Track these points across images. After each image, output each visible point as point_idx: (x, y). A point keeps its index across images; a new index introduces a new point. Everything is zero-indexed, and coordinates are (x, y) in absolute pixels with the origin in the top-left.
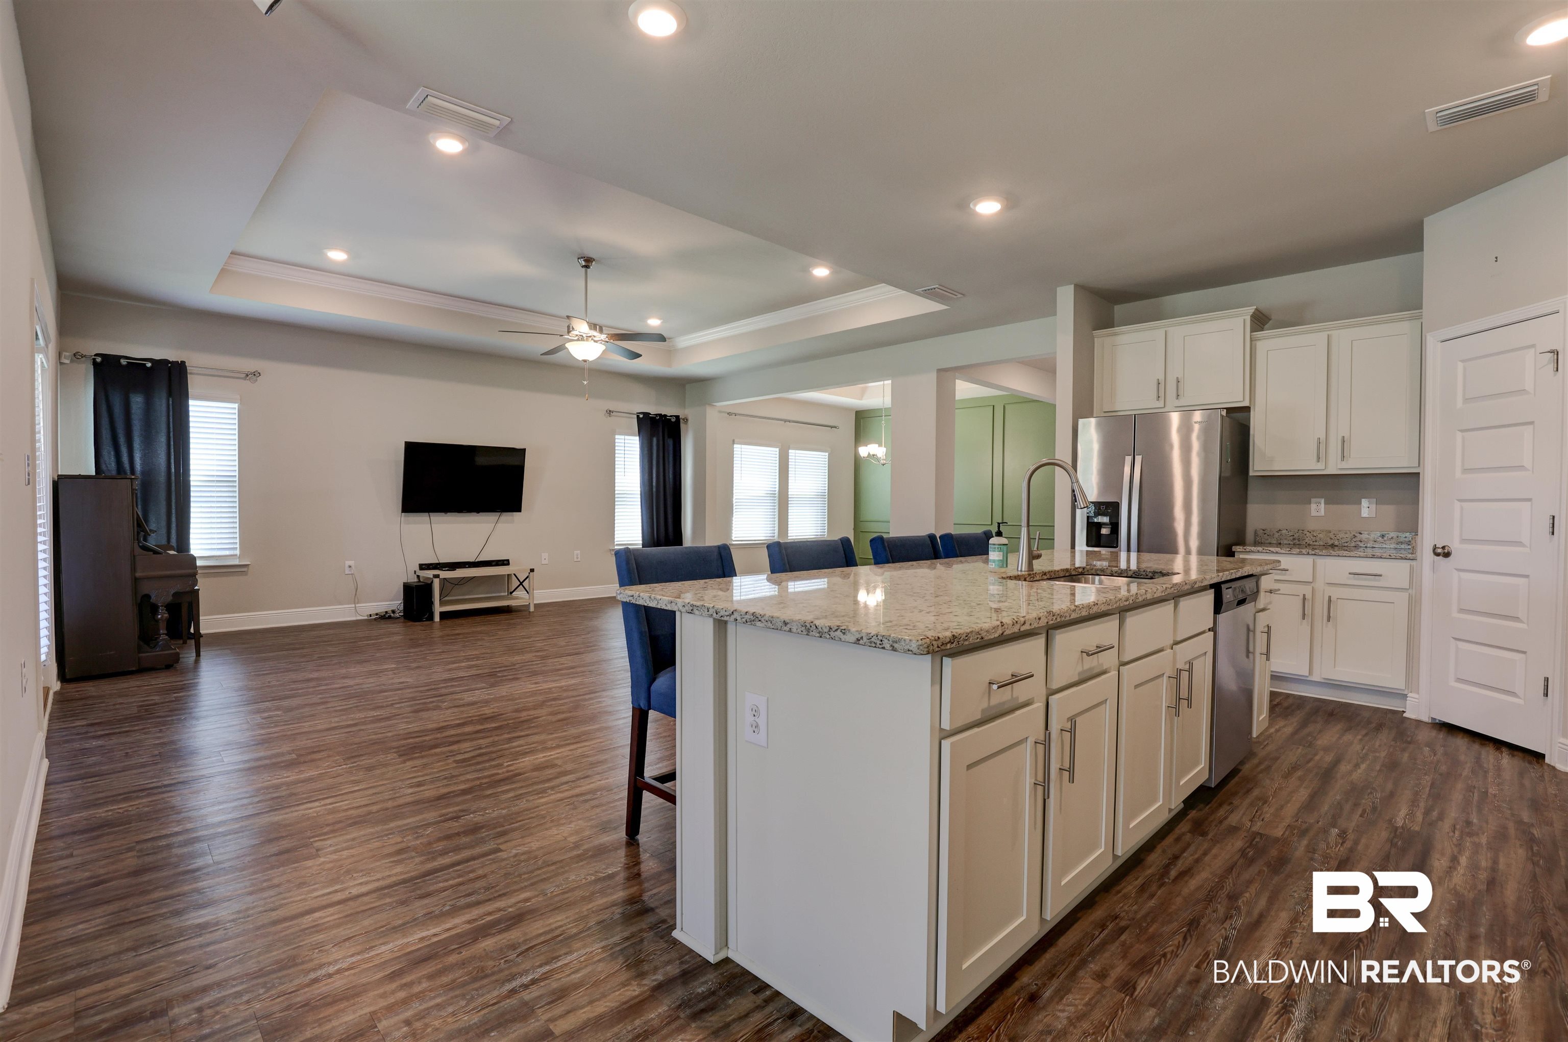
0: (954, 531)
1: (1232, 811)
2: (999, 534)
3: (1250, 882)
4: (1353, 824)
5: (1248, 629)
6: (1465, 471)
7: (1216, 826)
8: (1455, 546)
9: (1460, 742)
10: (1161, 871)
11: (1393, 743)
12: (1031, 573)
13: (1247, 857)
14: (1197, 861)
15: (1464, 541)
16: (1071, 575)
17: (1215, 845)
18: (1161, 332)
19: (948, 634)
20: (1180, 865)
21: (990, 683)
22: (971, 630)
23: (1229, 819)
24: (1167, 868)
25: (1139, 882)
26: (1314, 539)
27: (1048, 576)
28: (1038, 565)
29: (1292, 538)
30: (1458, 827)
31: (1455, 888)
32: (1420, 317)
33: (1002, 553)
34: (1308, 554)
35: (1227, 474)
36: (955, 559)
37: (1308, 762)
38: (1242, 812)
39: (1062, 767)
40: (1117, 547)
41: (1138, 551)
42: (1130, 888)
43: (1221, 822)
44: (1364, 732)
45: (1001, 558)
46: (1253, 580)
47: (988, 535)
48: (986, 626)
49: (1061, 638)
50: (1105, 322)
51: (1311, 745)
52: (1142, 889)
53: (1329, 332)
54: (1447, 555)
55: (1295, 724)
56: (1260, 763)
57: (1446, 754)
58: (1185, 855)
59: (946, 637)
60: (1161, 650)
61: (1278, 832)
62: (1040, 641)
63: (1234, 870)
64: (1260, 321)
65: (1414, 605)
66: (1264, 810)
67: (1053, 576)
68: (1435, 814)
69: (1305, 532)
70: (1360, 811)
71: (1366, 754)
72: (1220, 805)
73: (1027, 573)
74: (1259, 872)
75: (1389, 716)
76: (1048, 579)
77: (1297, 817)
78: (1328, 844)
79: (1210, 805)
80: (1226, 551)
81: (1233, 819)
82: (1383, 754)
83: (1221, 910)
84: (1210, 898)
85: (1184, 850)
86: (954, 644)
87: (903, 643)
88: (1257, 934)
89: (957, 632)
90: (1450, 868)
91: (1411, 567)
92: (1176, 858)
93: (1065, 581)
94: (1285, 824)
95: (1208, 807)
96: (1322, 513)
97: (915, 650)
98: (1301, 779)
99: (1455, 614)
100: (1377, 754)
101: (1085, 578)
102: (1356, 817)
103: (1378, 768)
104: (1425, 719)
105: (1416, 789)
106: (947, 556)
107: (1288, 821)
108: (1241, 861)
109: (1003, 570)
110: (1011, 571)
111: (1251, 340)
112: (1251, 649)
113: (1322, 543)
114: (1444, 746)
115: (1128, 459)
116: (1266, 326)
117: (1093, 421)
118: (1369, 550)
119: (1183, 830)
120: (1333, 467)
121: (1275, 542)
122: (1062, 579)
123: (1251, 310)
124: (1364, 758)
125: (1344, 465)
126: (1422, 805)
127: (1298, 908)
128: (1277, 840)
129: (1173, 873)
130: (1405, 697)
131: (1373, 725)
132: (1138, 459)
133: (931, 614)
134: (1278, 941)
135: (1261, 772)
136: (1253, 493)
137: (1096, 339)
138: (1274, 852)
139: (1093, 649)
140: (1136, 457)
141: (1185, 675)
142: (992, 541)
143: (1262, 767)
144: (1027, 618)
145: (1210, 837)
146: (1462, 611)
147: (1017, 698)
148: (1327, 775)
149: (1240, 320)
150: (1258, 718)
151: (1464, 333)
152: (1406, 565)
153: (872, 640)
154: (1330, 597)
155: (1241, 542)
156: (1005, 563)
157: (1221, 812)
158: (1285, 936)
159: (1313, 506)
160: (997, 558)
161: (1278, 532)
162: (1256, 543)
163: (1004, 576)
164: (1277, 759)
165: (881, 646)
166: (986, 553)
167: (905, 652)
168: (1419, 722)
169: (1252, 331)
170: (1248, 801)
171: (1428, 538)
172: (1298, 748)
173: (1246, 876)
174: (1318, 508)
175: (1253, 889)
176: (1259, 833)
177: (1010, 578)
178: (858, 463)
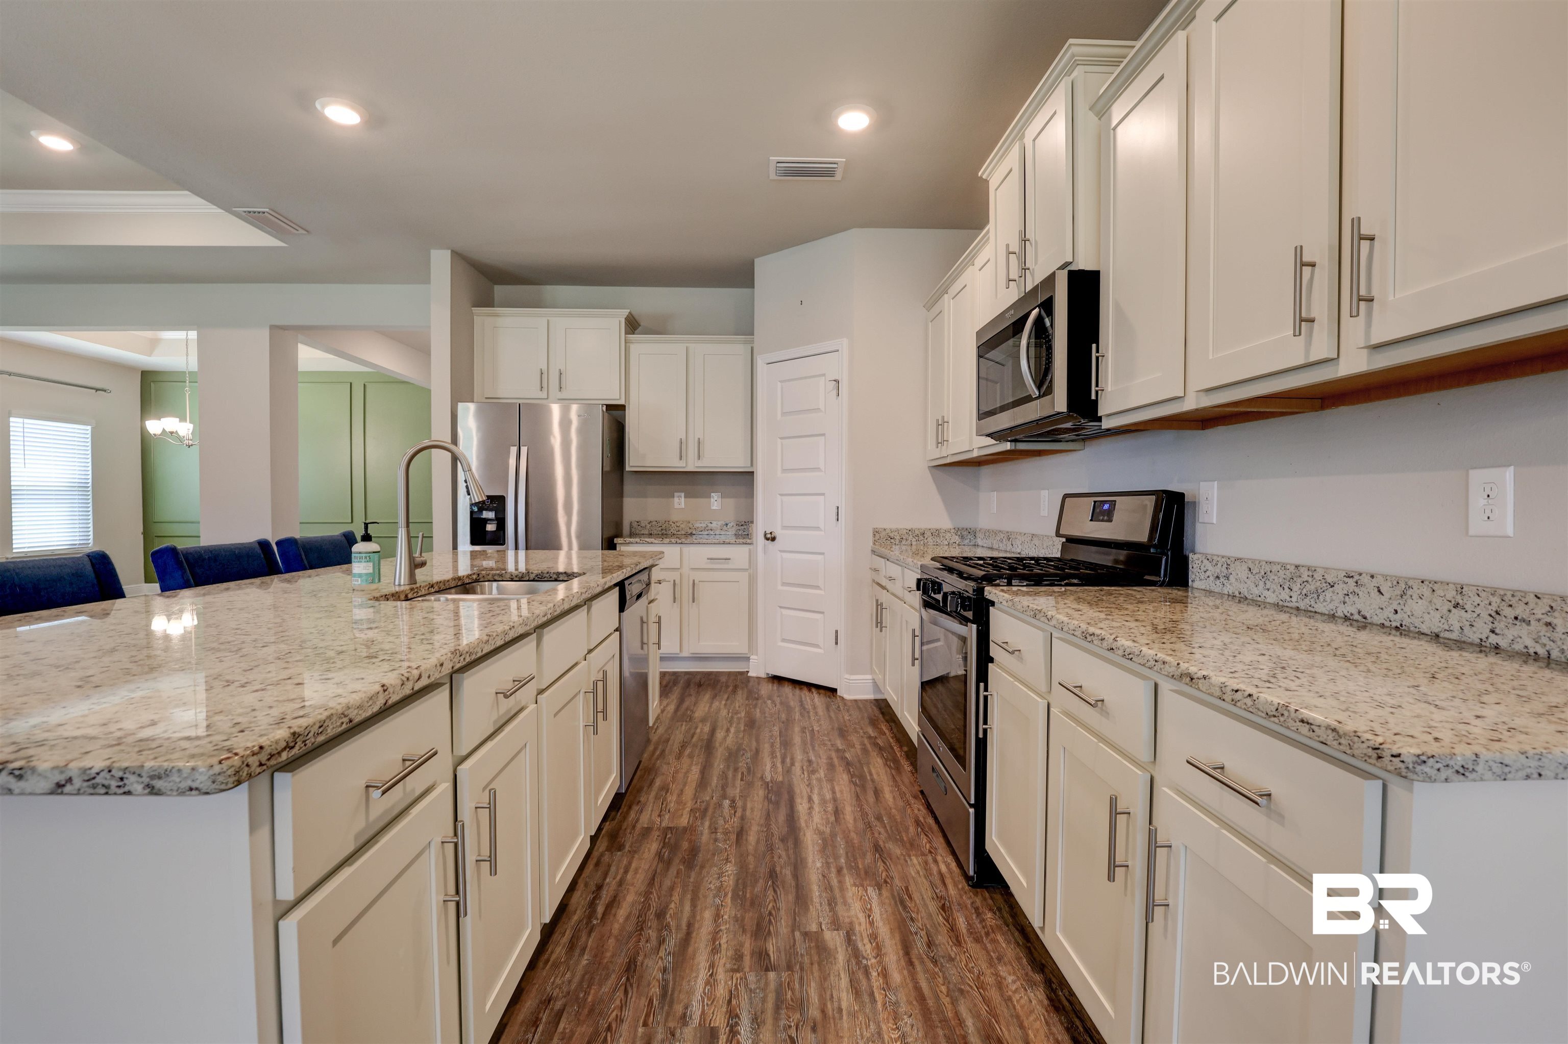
0: (298, 533)
1: (641, 812)
2: (367, 538)
3: (672, 889)
4: (738, 791)
5: (642, 622)
6: (784, 471)
7: (630, 833)
8: (778, 532)
9: (787, 689)
10: (588, 911)
11: (747, 702)
12: (414, 586)
13: (664, 860)
14: (621, 883)
15: (785, 527)
16: (464, 584)
17: (633, 857)
18: (544, 321)
19: (282, 734)
20: (605, 896)
21: (367, 787)
22: (326, 714)
23: (641, 821)
24: (592, 905)
25: (566, 939)
26: (678, 529)
27: (436, 588)
28: (421, 575)
29: (660, 529)
30: (805, 768)
31: (817, 829)
32: (752, 342)
33: (371, 564)
34: (676, 543)
35: (607, 469)
36: (300, 573)
37: (692, 737)
38: (650, 809)
39: (479, 858)
40: (503, 544)
41: (527, 549)
42: (558, 949)
43: (634, 827)
44: (726, 696)
45: (371, 571)
46: (646, 574)
47: (349, 539)
48: (355, 699)
49: (471, 683)
50: (485, 301)
51: (691, 719)
52: (572, 946)
53: (687, 345)
54: (773, 539)
55: (675, 701)
56: (655, 749)
57: (781, 703)
58: (608, 880)
59: (277, 742)
60: (576, 664)
61: (684, 821)
62: (443, 695)
63: (656, 879)
64: (632, 325)
65: (752, 581)
66: (669, 800)
67: (441, 588)
68: (788, 760)
69: (671, 523)
70: (740, 776)
71: (732, 717)
72: (630, 807)
73: (407, 587)
74: (678, 873)
75: (739, 677)
76: (436, 592)
77: (695, 798)
78: (724, 818)
79: (621, 811)
80: (609, 544)
81: (644, 821)
82: (743, 714)
83: (653, 934)
84: (640, 927)
85: (605, 875)
86: (297, 747)
87: (175, 778)
88: (690, 949)
89: (299, 725)
90: (810, 809)
91: (750, 550)
92: (599, 887)
93: (457, 593)
94: (688, 809)
95: (619, 814)
96: (683, 506)
97: (206, 785)
98: (691, 756)
99: (780, 587)
100: (739, 715)
101: (481, 586)
102: (738, 783)
103: (742, 729)
104: (763, 675)
105: (771, 741)
106: (289, 569)
107: (689, 805)
108: (660, 865)
109: (374, 586)
110: (387, 587)
111: (626, 343)
112: (645, 641)
113: (683, 533)
114: (778, 696)
115: (514, 450)
116: (636, 332)
117: (472, 407)
118: (717, 537)
119: (601, 850)
120: (691, 465)
121: (647, 533)
122: (453, 590)
123: (626, 312)
124: (731, 722)
125: (699, 464)
126: (778, 754)
127: (718, 901)
128: (685, 829)
129: (600, 909)
130: (748, 659)
131: (731, 688)
132: (524, 450)
133: (249, 688)
134: (709, 949)
135: (657, 759)
136: (628, 487)
137: (475, 317)
138: (685, 845)
139: (508, 686)
140: (522, 448)
141: (600, 684)
142: (356, 548)
143: (658, 753)
144: (422, 668)
145: (627, 848)
146: (784, 584)
147: (413, 790)
148: (709, 747)
149: (615, 321)
150: (653, 705)
151: (784, 359)
152: (745, 549)
153: (98, 780)
154: (694, 581)
155: (619, 535)
156: (376, 576)
157: (632, 815)
158: (714, 940)
159: (676, 500)
160: (364, 572)
161: (649, 523)
162: (632, 535)
163: (377, 595)
164: (668, 740)
165: (121, 791)
166: (349, 561)
167: (182, 793)
168: (758, 678)
169: (626, 333)
170: (653, 794)
171: (759, 528)
172: (682, 725)
173: (667, 883)
174: (680, 501)
175: (676, 897)
176: (670, 828)
177: (386, 598)
178: (146, 444)
